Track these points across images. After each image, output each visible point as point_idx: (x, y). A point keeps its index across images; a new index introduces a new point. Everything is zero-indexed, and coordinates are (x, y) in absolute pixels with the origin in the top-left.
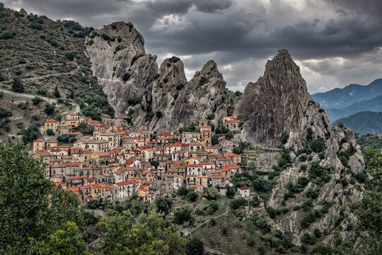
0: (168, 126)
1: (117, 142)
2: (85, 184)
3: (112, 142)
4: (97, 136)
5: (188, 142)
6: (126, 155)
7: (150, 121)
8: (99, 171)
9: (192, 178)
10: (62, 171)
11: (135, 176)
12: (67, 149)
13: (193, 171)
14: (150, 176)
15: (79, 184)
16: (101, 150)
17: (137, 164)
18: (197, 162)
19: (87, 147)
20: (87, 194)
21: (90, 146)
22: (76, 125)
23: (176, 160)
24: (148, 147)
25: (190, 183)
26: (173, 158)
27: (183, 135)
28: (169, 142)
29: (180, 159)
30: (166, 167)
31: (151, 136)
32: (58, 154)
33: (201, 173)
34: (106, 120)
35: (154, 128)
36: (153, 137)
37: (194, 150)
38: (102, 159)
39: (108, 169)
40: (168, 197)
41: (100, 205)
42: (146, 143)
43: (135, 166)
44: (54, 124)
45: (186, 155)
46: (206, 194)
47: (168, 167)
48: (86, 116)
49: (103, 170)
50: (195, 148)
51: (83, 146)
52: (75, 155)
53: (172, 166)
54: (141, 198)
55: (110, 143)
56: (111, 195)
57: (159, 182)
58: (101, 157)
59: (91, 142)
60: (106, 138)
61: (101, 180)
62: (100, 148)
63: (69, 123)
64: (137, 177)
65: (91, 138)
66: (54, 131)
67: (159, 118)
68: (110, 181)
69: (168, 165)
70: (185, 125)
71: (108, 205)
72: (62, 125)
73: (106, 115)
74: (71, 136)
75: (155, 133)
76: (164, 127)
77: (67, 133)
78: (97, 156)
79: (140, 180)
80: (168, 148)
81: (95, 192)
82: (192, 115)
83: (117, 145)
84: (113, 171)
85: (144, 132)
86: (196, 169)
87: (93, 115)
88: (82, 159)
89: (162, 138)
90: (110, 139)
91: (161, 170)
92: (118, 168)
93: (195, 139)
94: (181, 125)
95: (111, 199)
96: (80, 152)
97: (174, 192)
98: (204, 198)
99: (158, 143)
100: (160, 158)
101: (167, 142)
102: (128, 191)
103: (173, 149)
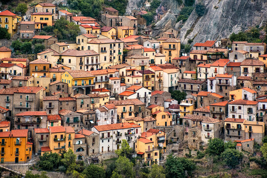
0: (214, 31)
1: (116, 54)
2: (43, 126)
3: (107, 55)
4: (82, 44)
5: (240, 60)
6: (126, 78)
7: (184, 21)
8: (71, 104)
9: (234, 125)
10: (8, 101)
11: (136, 115)
12: (24, 64)
13: (238, 111)
14: (164, 117)
15: (32, 124)
16: (84, 68)
17: (142, 95)
18: (250, 97)
19: (60, 61)
20: (41, 143)
21: (66, 59)
22: (50, 23)
23: (214, 90)
24: (173, 67)
25: (231, 133)
26: (209, 87)
27: (234, 46)
28: (209, 59)
29: (221, 90)
30: (196, 103)
31: (182, 47)
32: (8, 70)
33: (254, 116)
34: (108, 16)
35: (188, 33)
36: (185, 49)
37: (249, 75)
38: (79, 83)
39: (87, 102)
40: (190, 156)
41: (61, 164)
42: (172, 58)
43: (138, 98)
44: (10, 19)
45: (233, 81)
46: (258, 157)
47: (199, 104)
48: (73, 8)
49: (79, 102)
50: (251, 70)
51: (53, 60)
52: (36, 75)
53: (206, 101)
54: (141, 155)
55: (102, 56)
56: (84, 147)
57: (179, 129)
58: (76, 80)
59: (67, 53)
60: (95, 48)
61: (72, 120)
62: (81, 63)
63: (38, 19)
64: (139, 117)
65: (71, 46)
66: (10, 31)
67: (200, 16)
68: (89, 122)
69: (199, 99)
70: (243, 29)
71: (74, 165)
72: (27, 22)
73: (111, 9)
74: (35, 41)
75: (190, 42)
76: (206, 32)
77: (30, 36)
78: (70, 78)
79: (142, 124)
80: (203, 70)
81: (55, 140)
82: (259, 10)
83: (116, 61)
84: (97, 105)
85: (172, 40)
86: (245, 109)
87: (85, 7)
88: (45, 82)
89: (198, 53)
90: (103, 50)
91: (185, 107)
92: (107, 100)
93: (255, 55)
94: (237, 30)
95: (84, 153)
96: (45, 69)
97: (201, 148)
98: (253, 164)
99: (190, 60)
100: (188, 87)
101: (205, 58)
102: (118, 142)
103: (211, 71)
